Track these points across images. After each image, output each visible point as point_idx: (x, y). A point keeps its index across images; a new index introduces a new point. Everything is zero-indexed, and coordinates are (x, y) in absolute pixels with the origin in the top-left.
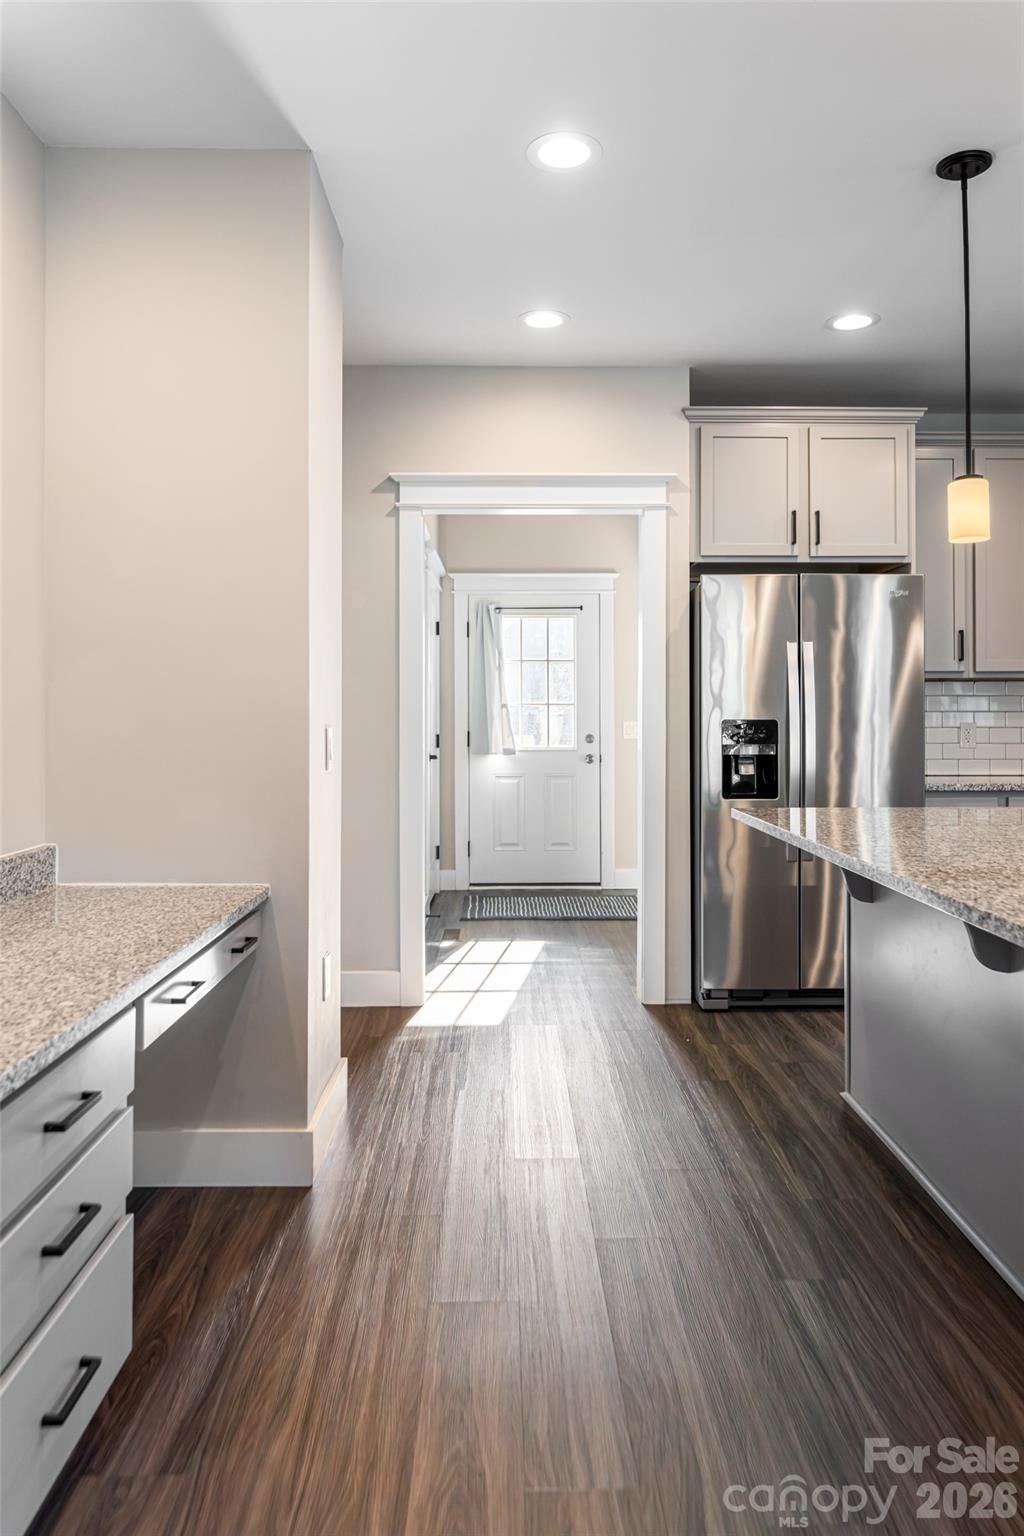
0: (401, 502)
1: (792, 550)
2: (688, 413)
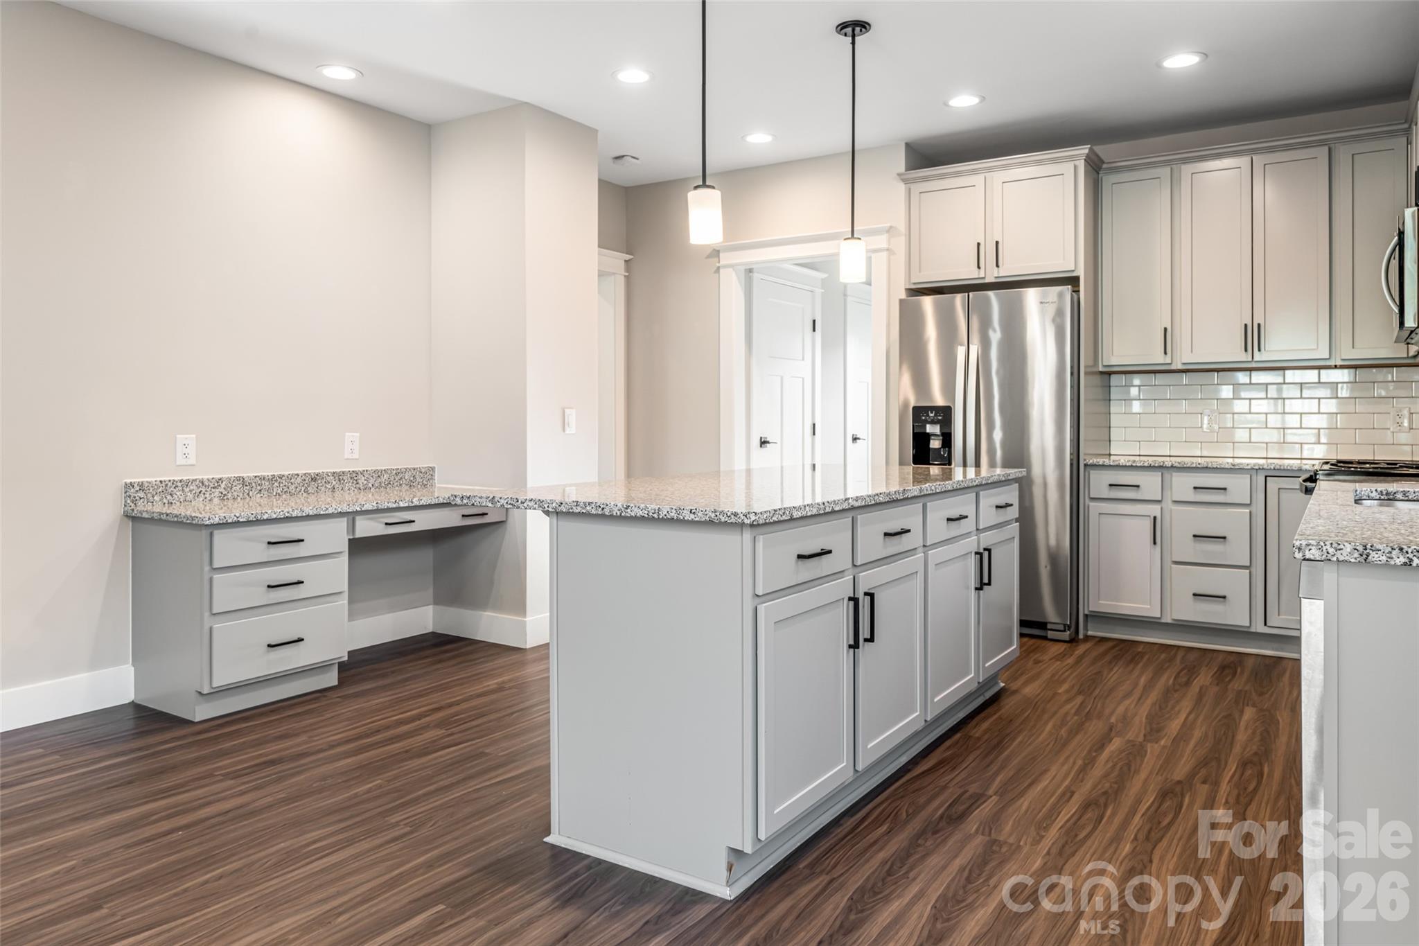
1: (979, 274)
2: (903, 177)
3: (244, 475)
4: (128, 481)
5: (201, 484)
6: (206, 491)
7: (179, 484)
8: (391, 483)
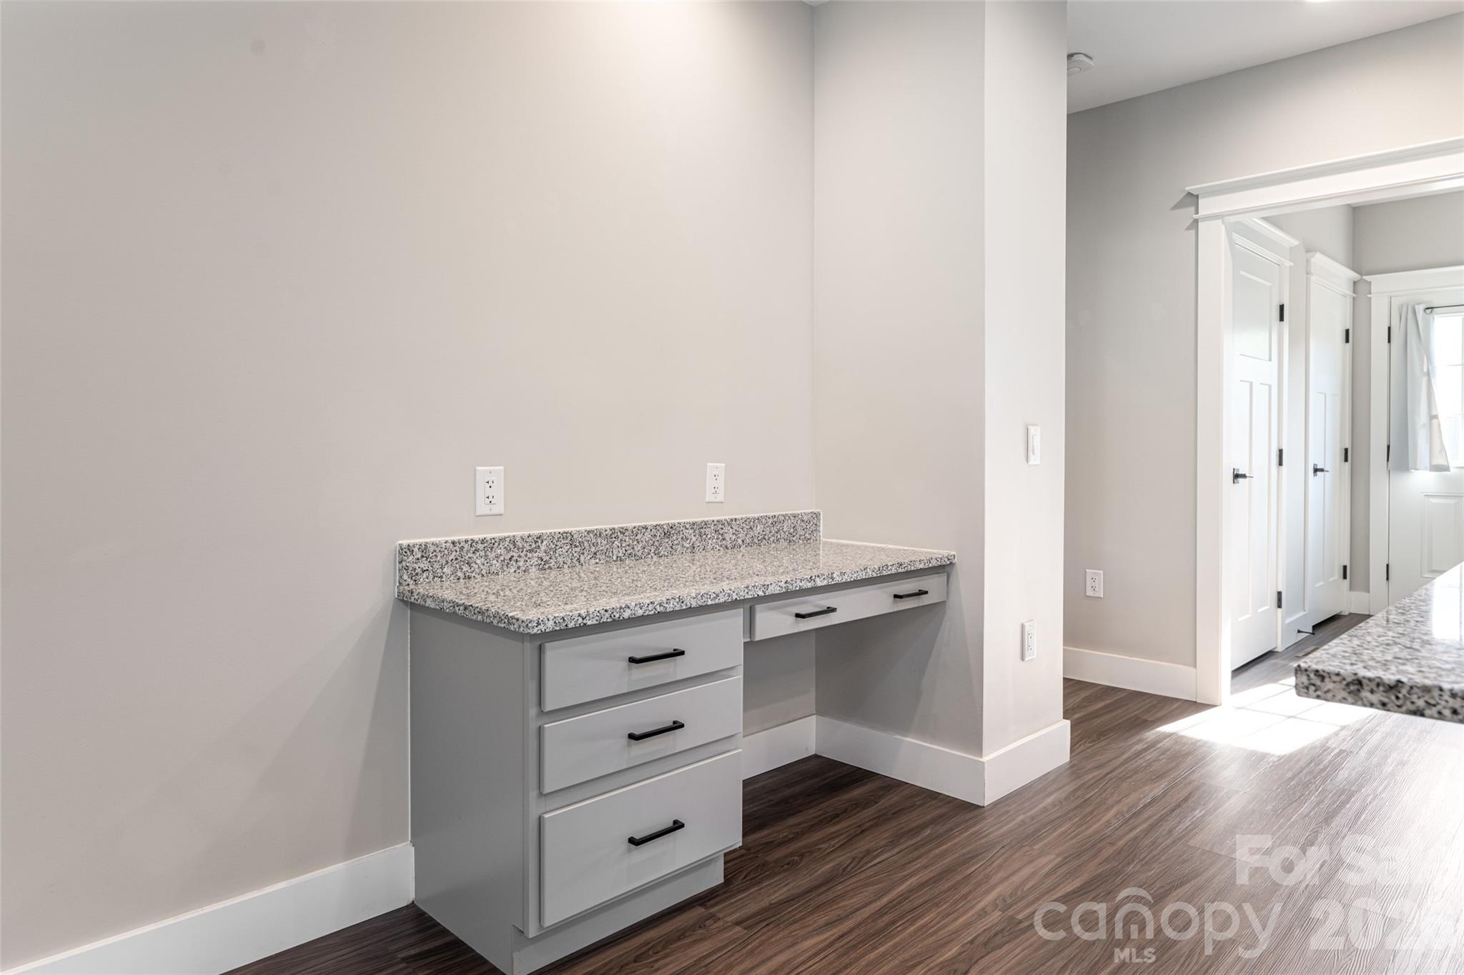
0: (1200, 214)
3: (572, 529)
4: (405, 542)
5: (512, 546)
6: (520, 556)
7: (480, 546)
8: (767, 537)
